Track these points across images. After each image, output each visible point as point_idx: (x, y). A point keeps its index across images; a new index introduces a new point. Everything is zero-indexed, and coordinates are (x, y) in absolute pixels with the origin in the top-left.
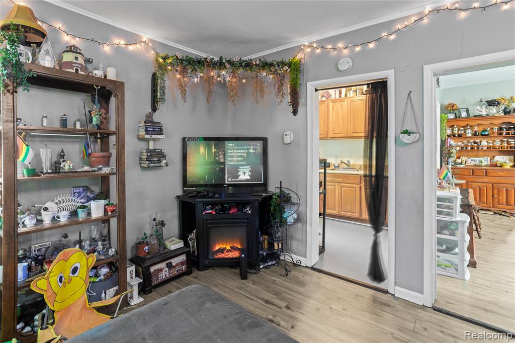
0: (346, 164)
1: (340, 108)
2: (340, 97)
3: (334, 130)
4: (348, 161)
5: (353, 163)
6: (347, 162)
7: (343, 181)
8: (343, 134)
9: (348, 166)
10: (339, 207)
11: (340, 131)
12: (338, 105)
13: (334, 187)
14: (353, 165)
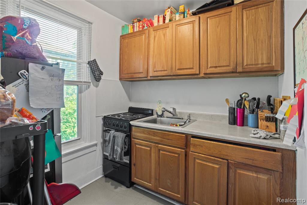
0: (170, 112)
1: (163, 37)
2: (164, 22)
3: (154, 67)
4: (174, 109)
5: (179, 111)
6: (171, 110)
7: (162, 141)
8: (166, 72)
9: (174, 115)
10: (156, 179)
11: (162, 68)
12: (161, 33)
13: (149, 149)
14: (180, 113)
